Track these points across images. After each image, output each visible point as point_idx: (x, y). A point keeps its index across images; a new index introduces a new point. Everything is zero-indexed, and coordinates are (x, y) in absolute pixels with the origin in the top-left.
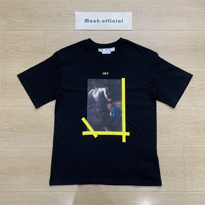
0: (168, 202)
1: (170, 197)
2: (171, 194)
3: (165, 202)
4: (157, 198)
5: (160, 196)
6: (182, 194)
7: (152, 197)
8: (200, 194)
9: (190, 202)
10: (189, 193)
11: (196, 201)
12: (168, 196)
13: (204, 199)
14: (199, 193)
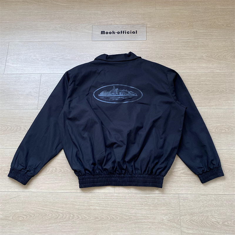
0: (119, 205)
1: (121, 200)
2: (122, 196)
3: (116, 204)
4: (108, 201)
5: (111, 199)
6: (133, 196)
7: (103, 199)
8: (153, 197)
9: (142, 205)
10: (141, 195)
11: (149, 204)
12: (119, 198)
13: (156, 202)
14: (152, 195)
